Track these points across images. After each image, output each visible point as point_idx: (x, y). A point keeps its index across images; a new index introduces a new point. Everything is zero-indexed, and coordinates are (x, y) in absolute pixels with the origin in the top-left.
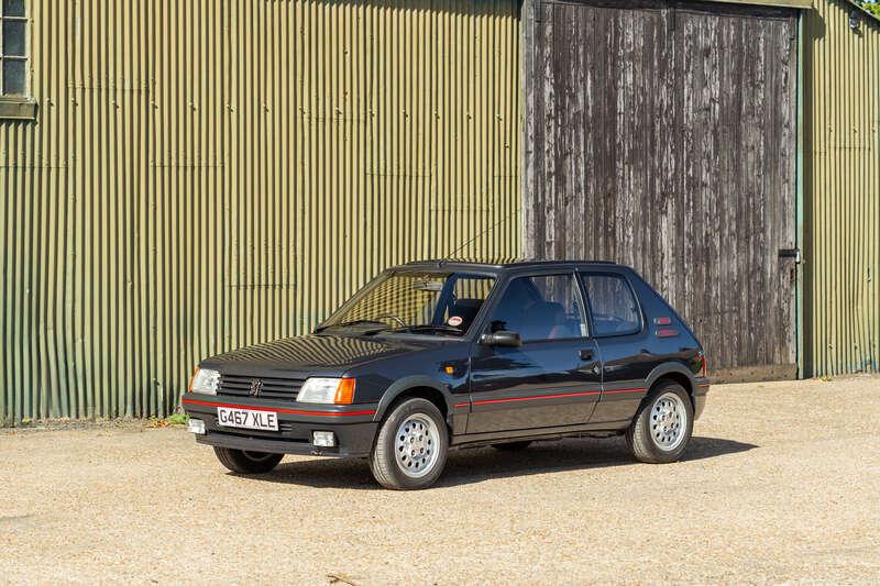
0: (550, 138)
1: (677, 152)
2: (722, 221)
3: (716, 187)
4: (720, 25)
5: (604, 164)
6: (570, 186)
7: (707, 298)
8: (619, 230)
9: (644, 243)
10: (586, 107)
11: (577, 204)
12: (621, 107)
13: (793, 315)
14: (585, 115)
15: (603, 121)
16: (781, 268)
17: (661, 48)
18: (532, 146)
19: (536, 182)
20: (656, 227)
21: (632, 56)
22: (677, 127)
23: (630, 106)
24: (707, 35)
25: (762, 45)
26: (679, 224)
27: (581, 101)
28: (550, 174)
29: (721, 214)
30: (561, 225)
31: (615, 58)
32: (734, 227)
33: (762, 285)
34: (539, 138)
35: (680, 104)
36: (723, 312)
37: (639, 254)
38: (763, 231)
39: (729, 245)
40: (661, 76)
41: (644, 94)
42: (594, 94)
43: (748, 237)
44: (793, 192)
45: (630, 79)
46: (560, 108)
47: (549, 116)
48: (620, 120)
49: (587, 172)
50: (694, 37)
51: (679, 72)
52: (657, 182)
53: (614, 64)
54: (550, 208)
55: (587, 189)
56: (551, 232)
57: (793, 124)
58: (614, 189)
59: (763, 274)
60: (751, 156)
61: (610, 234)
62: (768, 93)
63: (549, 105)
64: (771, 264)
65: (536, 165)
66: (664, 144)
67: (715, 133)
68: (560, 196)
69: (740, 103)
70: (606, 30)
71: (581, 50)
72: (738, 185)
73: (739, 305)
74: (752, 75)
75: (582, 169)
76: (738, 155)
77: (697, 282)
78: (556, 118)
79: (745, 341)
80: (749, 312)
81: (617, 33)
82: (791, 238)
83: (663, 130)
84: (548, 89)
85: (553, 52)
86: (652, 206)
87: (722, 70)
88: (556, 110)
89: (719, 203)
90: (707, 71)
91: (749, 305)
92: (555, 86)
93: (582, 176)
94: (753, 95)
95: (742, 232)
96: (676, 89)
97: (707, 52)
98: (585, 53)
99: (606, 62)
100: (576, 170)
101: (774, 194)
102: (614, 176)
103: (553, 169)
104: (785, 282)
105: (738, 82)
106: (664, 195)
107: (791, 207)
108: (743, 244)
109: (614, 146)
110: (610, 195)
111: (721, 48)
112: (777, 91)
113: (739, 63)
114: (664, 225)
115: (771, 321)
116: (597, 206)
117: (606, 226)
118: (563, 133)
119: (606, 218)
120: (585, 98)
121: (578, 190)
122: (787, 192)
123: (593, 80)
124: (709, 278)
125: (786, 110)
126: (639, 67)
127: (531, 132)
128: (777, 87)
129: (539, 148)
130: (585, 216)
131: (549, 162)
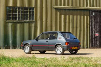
18: (91, 25)
19: (91, 28)
27: (97, 20)
30: (95, 32)
49: (98, 27)
54: (93, 30)
71: (97, 15)
88: (94, 21)
123: (99, 18)
127: (91, 23)
130: (98, 31)
131: (93, 26)
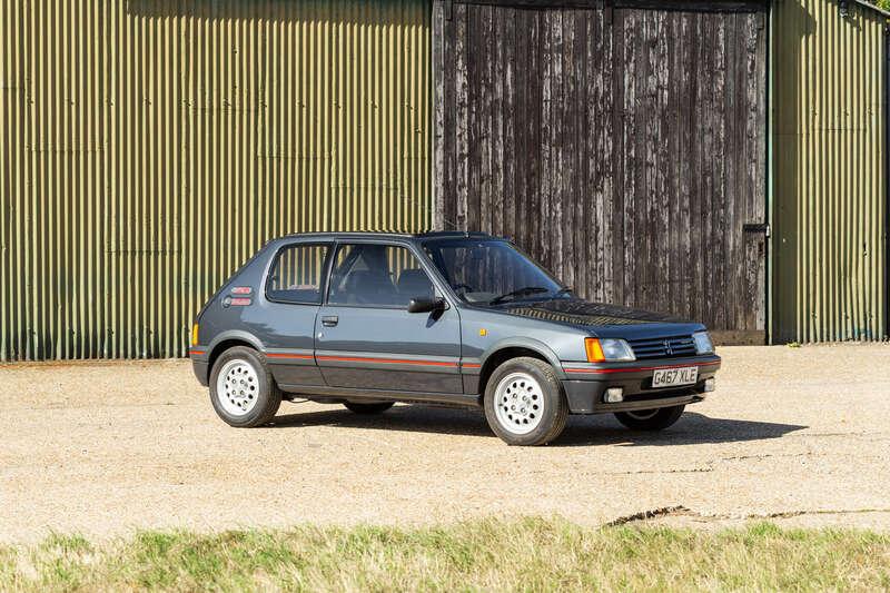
0: (462, 124)
1: (615, 136)
2: (672, 197)
3: (662, 167)
4: (669, 19)
5: (527, 148)
6: (486, 167)
7: (652, 269)
8: (545, 205)
9: (575, 219)
10: (506, 95)
11: (494, 182)
12: (547, 94)
13: (761, 285)
14: (504, 102)
15: (526, 108)
16: (746, 241)
17: (596, 39)
18: (441, 131)
19: (446, 164)
20: (589, 205)
21: (561, 49)
22: (616, 113)
23: (558, 93)
24: (653, 27)
25: (721, 36)
26: (617, 201)
27: (499, 89)
28: (462, 156)
29: (671, 191)
30: (475, 202)
31: (541, 49)
32: (686, 203)
33: (723, 257)
34: (449, 124)
35: (619, 92)
36: (671, 281)
37: (569, 229)
38: (725, 207)
39: (680, 221)
40: (596, 65)
41: (575, 83)
42: (515, 83)
43: (704, 213)
44: (762, 172)
45: (558, 69)
46: (474, 97)
47: (462, 104)
48: (546, 108)
49: (506, 155)
50: (637, 30)
51: (616, 61)
52: (591, 162)
53: (539, 57)
54: (463, 186)
55: (506, 169)
56: (463, 207)
57: (762, 108)
58: (540, 168)
59: (724, 245)
60: (708, 139)
61: (534, 209)
62: (731, 80)
63: (462, 94)
64: (734, 239)
65: (447, 147)
66: (599, 128)
67: (663, 116)
68: (474, 175)
69: (695, 90)
70: (530, 26)
71: (499, 44)
72: (692, 164)
73: (693, 274)
74: (711, 63)
75: (501, 151)
76: (692, 137)
77: (639, 252)
78: (470, 106)
79: (700, 308)
80: (705, 282)
81: (542, 29)
82: (760, 213)
83: (598, 116)
84: (461, 80)
85: (467, 46)
86: (584, 185)
87: (671, 60)
88: (470, 98)
89: (668, 182)
90: (653, 61)
91: (706, 275)
92: (469, 78)
93: (501, 158)
94: (712, 81)
95: (698, 209)
96: (615, 79)
97: (653, 43)
98: (504, 44)
99: (529, 55)
100: (494, 152)
101: (737, 174)
102: (539, 157)
103: (466, 151)
104: (752, 254)
105: (692, 68)
106: (598, 174)
107: (760, 186)
108: (698, 219)
109: (539, 129)
110: (534, 175)
111: (671, 39)
112: (740, 78)
113: (693, 53)
114: (600, 201)
115: (733, 290)
116: (518, 184)
117: (529, 202)
118: (478, 119)
119: (529, 195)
120: (505, 86)
121: (496, 169)
122: (755, 172)
123: (514, 71)
124: (655, 250)
125: (754, 95)
126: (569, 60)
127: (440, 118)
128: (741, 74)
129: (449, 132)
130: (504, 194)
131: (462, 145)
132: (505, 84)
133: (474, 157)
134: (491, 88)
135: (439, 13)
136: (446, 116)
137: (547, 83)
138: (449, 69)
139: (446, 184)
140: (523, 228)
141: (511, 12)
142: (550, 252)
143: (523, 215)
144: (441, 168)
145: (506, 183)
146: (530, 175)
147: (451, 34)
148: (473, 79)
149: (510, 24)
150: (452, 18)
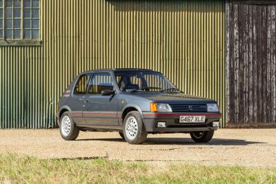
0: (236, 47)
5: (262, 55)
6: (246, 62)
8: (268, 76)
10: (253, 36)
11: (249, 68)
12: (269, 36)
14: (253, 39)
15: (261, 41)
18: (228, 49)
19: (230, 61)
21: (275, 20)
23: (273, 36)
27: (251, 34)
28: (236, 58)
30: (241, 75)
31: (267, 20)
34: (231, 47)
42: (257, 32)
45: (273, 27)
46: (241, 37)
47: (236, 40)
48: (269, 41)
49: (254, 58)
53: (266, 23)
54: (237, 69)
55: (253, 63)
56: (237, 77)
58: (266, 63)
61: (264, 77)
63: (236, 36)
65: (231, 55)
68: (241, 65)
70: (262, 11)
71: (250, 18)
75: (251, 56)
78: (239, 41)
81: (267, 13)
84: (236, 31)
85: (238, 19)
88: (239, 37)
92: (239, 30)
93: (251, 59)
98: (252, 19)
99: (262, 22)
100: (249, 57)
102: (266, 59)
103: (238, 56)
109: (266, 49)
116: (258, 68)
117: (262, 75)
118: (242, 45)
119: (262, 72)
120: (252, 33)
121: (249, 63)
123: (256, 27)
127: (228, 45)
129: (231, 50)
130: (252, 72)
131: (236, 55)
132: (253, 32)
133: (241, 59)
134: (248, 34)
135: (228, 7)
136: (230, 44)
137: (269, 32)
138: (232, 27)
139: (230, 68)
140: (260, 84)
141: (255, 7)
142: (271, 93)
143: (260, 79)
144: (228, 62)
145: (253, 68)
146: (263, 65)
147: (232, 15)
148: (241, 31)
149: (254, 11)
150: (232, 10)
